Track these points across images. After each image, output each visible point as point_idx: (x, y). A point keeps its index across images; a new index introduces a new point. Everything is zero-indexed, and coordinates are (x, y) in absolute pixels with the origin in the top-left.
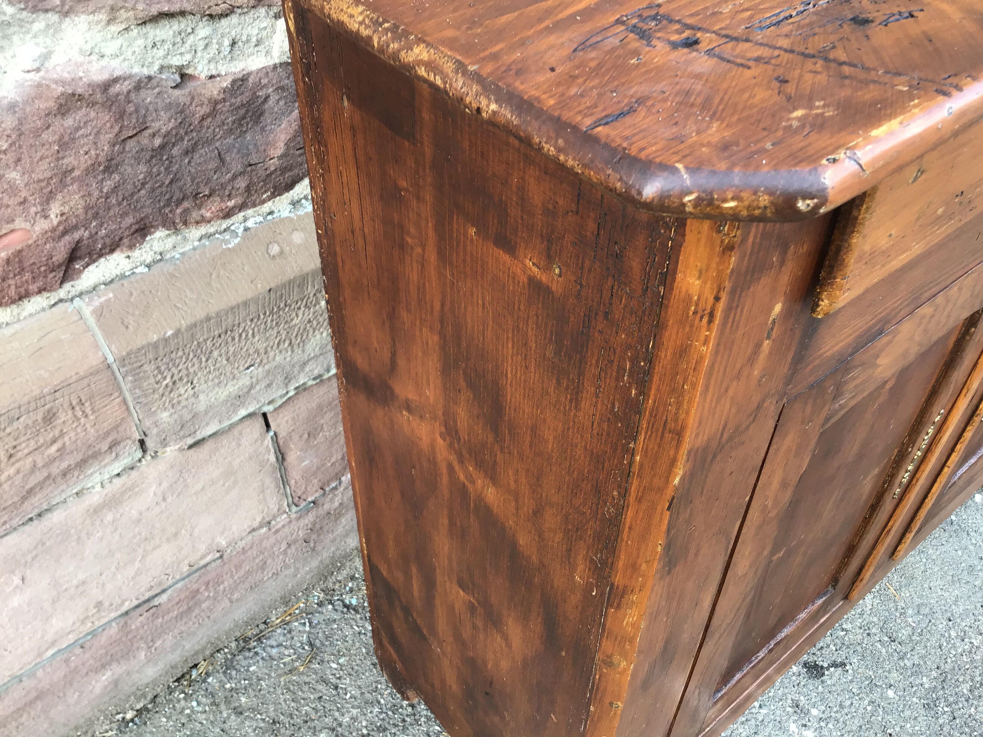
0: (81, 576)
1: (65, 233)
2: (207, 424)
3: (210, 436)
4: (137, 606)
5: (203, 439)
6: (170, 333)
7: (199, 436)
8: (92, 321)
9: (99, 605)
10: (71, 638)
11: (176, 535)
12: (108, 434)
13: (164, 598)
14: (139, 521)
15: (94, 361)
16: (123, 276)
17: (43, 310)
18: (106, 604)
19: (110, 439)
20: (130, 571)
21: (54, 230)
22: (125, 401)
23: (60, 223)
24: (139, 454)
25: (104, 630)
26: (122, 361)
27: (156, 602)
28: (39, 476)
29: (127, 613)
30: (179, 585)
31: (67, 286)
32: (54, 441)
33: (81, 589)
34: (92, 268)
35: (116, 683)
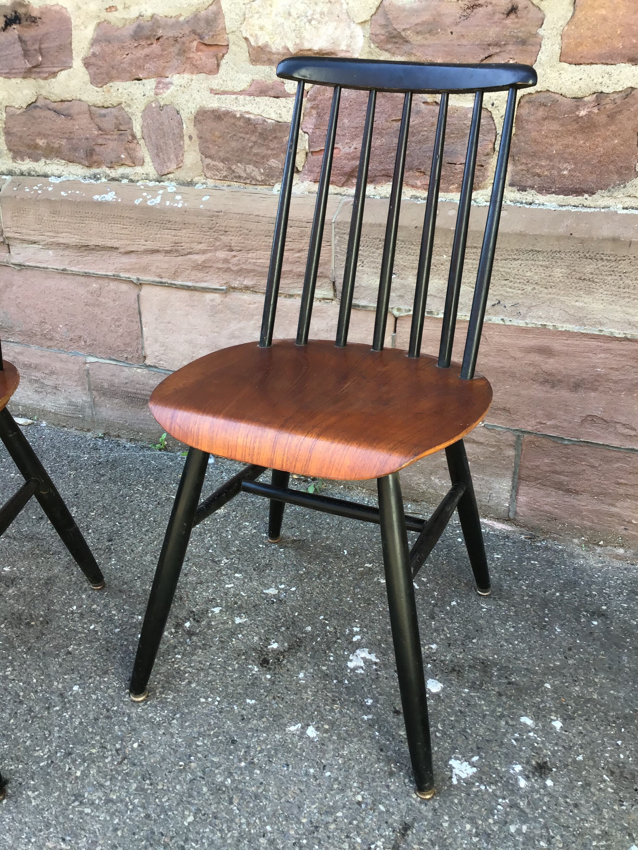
1: (352, 159)
2: (365, 297)
3: (363, 307)
5: (359, 306)
7: (357, 302)
8: (341, 204)
15: (328, 217)
17: (331, 194)
21: (349, 154)
23: (353, 152)
24: (332, 294)
26: (338, 225)
31: (345, 188)
32: (299, 251)
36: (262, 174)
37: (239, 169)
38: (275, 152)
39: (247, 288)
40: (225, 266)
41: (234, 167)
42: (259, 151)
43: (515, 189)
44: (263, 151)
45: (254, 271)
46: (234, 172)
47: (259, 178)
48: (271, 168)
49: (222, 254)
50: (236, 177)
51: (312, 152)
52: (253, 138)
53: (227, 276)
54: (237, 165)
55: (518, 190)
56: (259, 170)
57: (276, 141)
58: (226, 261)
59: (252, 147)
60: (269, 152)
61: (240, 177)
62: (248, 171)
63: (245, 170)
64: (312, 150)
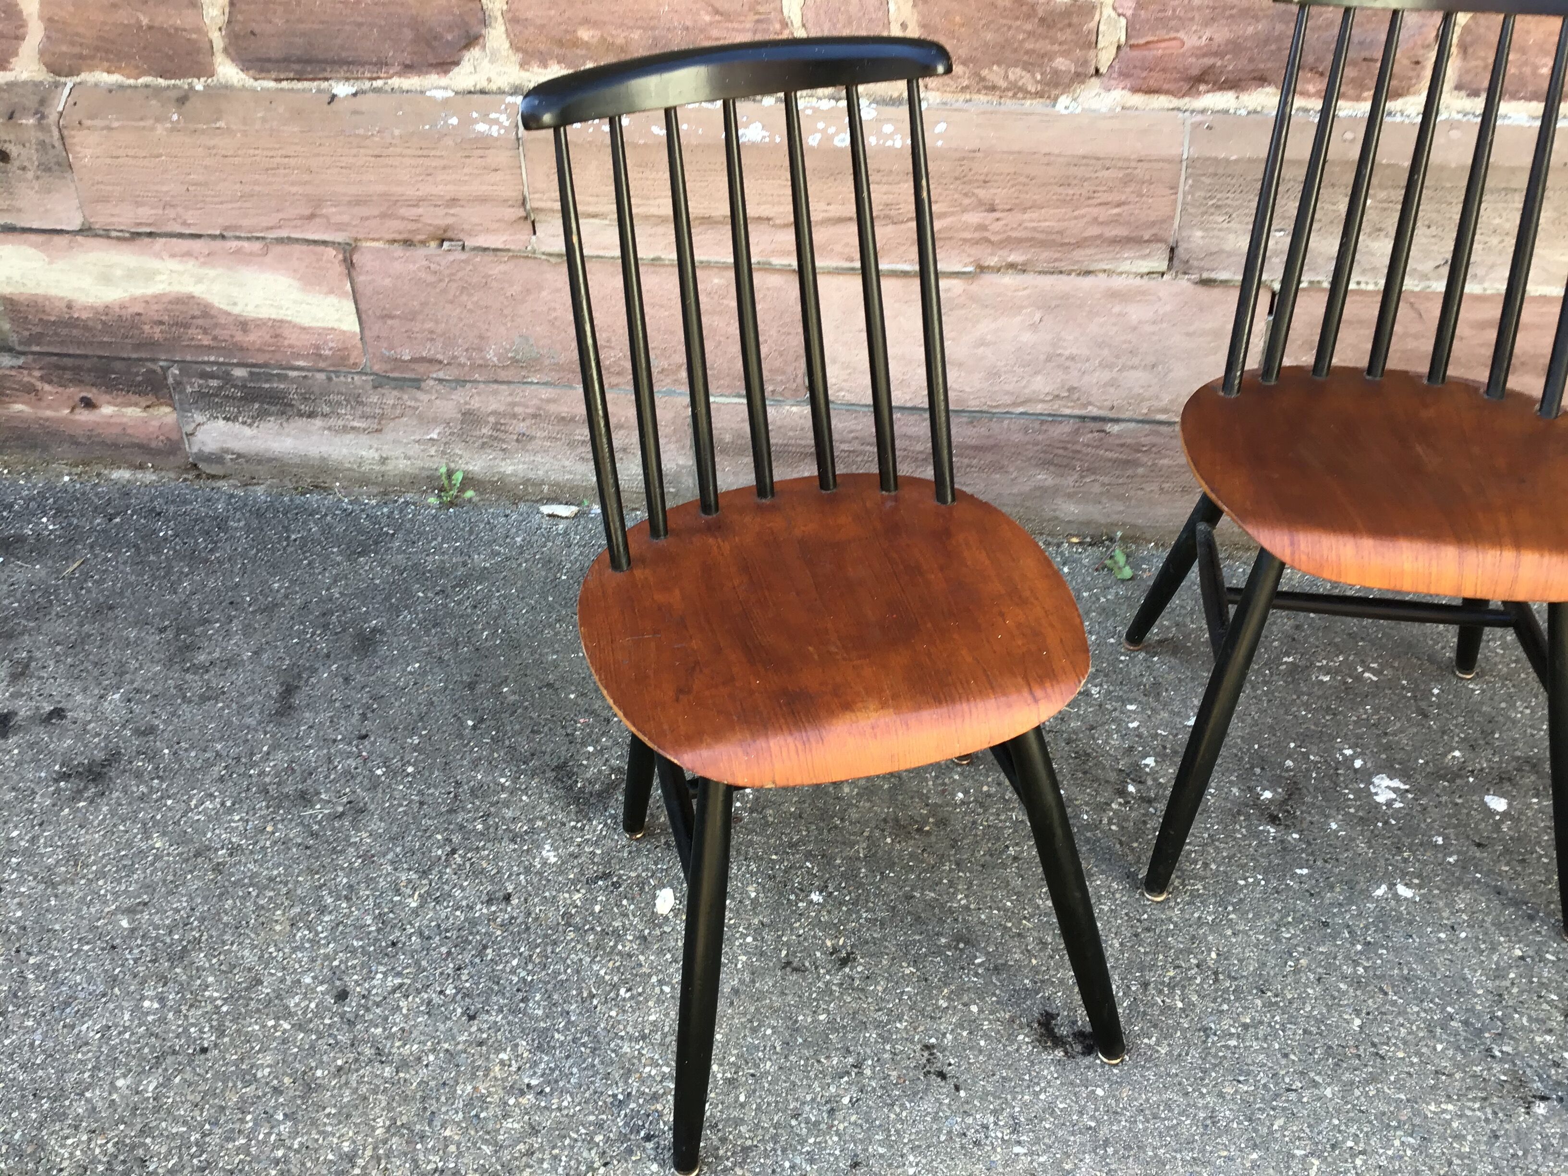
0: (1074, 351)
1: (1205, 55)
2: (1224, 269)
3: (1222, 282)
4: (1095, 419)
5: (1215, 281)
6: (1233, 158)
7: (1213, 275)
8: (1188, 128)
9: (1071, 390)
10: (1039, 408)
11: (1153, 366)
12: (1154, 223)
13: (1115, 428)
14: (1135, 329)
15: (1174, 151)
16: (1226, 112)
17: (1162, 109)
18: (1076, 396)
19: (1154, 231)
20: (1106, 376)
21: (1199, 48)
22: (1176, 201)
23: (1206, 45)
24: (1164, 266)
25: (1061, 422)
26: (1192, 162)
27: (1109, 427)
28: (1094, 231)
29: (1083, 418)
30: (1132, 425)
31: (1187, 99)
32: (1119, 205)
33: (1068, 363)
34: (1210, 95)
35: (1042, 492)
36: (1038, 82)
37: (994, 74)
38: (1065, 47)
39: (1012, 266)
40: (977, 235)
41: (985, 73)
42: (1038, 46)
43: (1463, 93)
44: (1042, 45)
45: (1032, 239)
46: (983, 79)
47: (1032, 88)
48: (1056, 72)
49: (974, 218)
50: (986, 88)
51: (1132, 46)
52: (1028, 27)
53: (977, 252)
54: (991, 70)
55: (1468, 95)
56: (1033, 76)
57: (1069, 31)
58: (982, 227)
59: (1024, 40)
60: (1056, 47)
61: (994, 88)
62: (1011, 77)
63: (1006, 77)
64: (1132, 42)
